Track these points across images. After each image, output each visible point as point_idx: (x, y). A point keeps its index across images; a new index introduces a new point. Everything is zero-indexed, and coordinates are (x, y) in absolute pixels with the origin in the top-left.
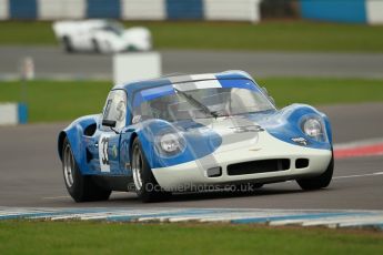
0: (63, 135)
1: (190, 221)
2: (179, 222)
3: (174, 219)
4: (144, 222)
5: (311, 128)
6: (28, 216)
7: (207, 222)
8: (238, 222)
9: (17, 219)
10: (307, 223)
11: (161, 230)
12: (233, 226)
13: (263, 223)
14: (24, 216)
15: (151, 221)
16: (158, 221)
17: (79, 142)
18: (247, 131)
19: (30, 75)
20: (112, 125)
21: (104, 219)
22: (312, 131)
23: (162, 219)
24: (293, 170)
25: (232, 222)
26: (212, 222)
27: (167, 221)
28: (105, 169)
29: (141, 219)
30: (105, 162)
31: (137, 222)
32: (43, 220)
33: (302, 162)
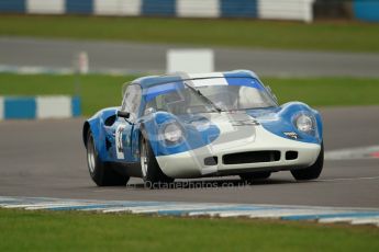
0: (87, 125)
1: (240, 217)
2: (229, 218)
3: (224, 214)
4: (194, 216)
5: (303, 124)
6: (79, 208)
7: (257, 218)
8: (288, 219)
9: (69, 211)
10: (356, 221)
11: (212, 225)
12: (282, 222)
13: (312, 220)
14: (75, 209)
15: (200, 216)
16: (208, 216)
17: (101, 132)
18: (244, 124)
19: (85, 69)
20: (127, 116)
21: (155, 213)
22: (303, 127)
23: (212, 214)
24: (283, 161)
25: (281, 218)
26: (262, 218)
27: (217, 217)
28: (120, 156)
29: (191, 214)
30: (120, 150)
31: (187, 216)
32: (94, 212)
33: (292, 155)
